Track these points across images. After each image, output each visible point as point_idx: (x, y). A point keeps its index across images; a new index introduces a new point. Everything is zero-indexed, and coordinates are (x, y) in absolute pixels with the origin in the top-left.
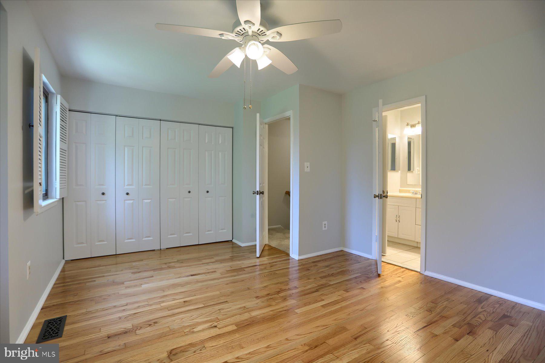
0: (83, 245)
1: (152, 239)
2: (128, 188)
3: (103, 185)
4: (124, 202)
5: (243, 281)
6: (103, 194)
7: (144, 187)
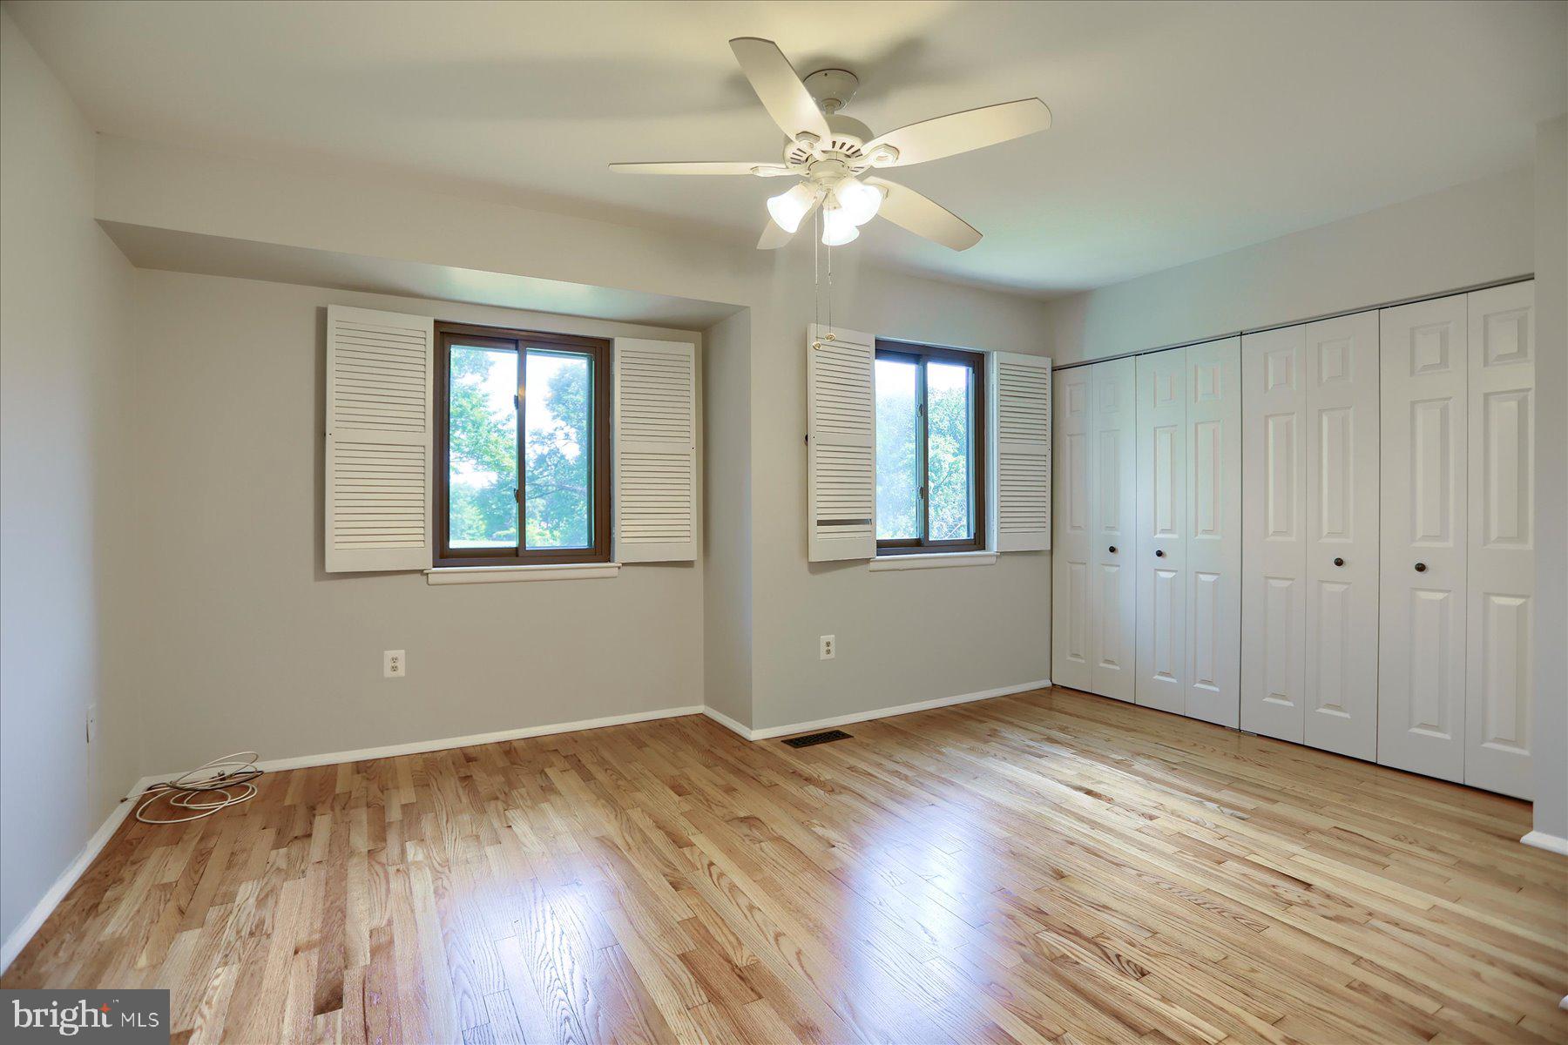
0: (1080, 661)
1: (1216, 692)
2: (1163, 539)
3: (1113, 528)
4: (1155, 574)
5: (1117, 864)
6: (1112, 550)
7: (1200, 536)
